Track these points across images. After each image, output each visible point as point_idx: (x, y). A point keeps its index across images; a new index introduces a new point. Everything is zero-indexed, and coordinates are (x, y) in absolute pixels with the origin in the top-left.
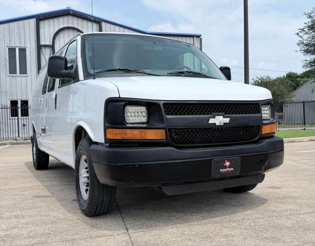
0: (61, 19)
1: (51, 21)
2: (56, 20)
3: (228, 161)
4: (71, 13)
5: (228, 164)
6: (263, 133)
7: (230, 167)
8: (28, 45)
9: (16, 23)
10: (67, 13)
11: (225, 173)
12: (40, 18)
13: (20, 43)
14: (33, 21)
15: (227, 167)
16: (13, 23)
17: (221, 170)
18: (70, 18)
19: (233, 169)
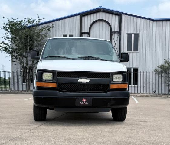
0: (95, 15)
1: (89, 16)
2: (92, 16)
3: (84, 99)
4: (102, 10)
5: (84, 100)
6: (111, 88)
7: (85, 102)
8: (74, 33)
9: (68, 19)
10: (99, 10)
11: (83, 105)
12: (83, 15)
13: (70, 31)
14: (78, 17)
15: (84, 102)
16: (67, 19)
17: (81, 103)
18: (101, 13)
19: (87, 103)
